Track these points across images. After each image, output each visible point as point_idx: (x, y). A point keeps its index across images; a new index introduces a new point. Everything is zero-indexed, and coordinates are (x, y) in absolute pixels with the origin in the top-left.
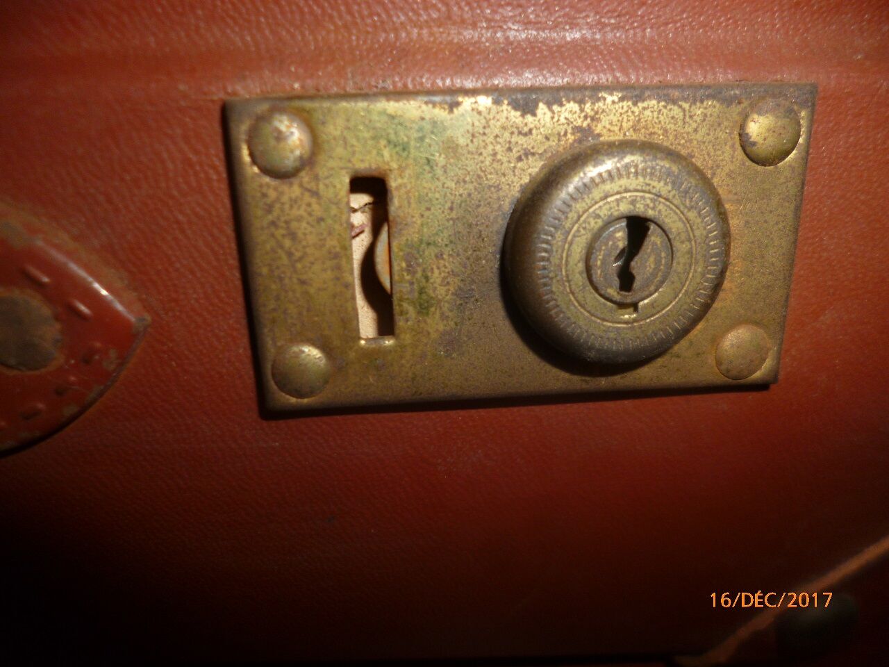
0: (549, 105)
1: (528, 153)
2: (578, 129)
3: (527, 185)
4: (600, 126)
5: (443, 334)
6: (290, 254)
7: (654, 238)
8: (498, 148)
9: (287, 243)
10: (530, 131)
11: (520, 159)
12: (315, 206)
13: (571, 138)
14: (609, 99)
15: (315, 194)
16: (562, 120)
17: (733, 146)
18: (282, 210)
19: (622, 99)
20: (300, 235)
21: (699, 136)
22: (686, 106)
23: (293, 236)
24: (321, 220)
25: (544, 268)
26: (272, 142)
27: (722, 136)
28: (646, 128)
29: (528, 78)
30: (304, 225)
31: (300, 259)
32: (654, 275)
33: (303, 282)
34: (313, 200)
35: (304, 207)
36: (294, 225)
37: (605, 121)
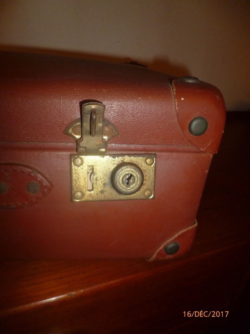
0: (117, 157)
1: (114, 164)
2: (121, 161)
3: (114, 168)
4: (125, 160)
5: (101, 190)
6: (78, 178)
7: (132, 178)
8: (110, 163)
9: (78, 176)
10: (115, 161)
11: (113, 165)
12: (82, 171)
13: (121, 162)
14: (126, 156)
15: (82, 169)
16: (119, 159)
17: (144, 163)
18: (77, 171)
19: (128, 157)
20: (80, 175)
21: (139, 162)
22: (137, 157)
23: (79, 175)
24: (83, 173)
25: (116, 180)
26: (77, 161)
27: (143, 161)
28: (132, 160)
29: (115, 152)
30: (80, 173)
31: (79, 178)
32: (132, 183)
33: (80, 182)
34: (82, 170)
35: (81, 171)
36: (79, 173)
37: (126, 159)
